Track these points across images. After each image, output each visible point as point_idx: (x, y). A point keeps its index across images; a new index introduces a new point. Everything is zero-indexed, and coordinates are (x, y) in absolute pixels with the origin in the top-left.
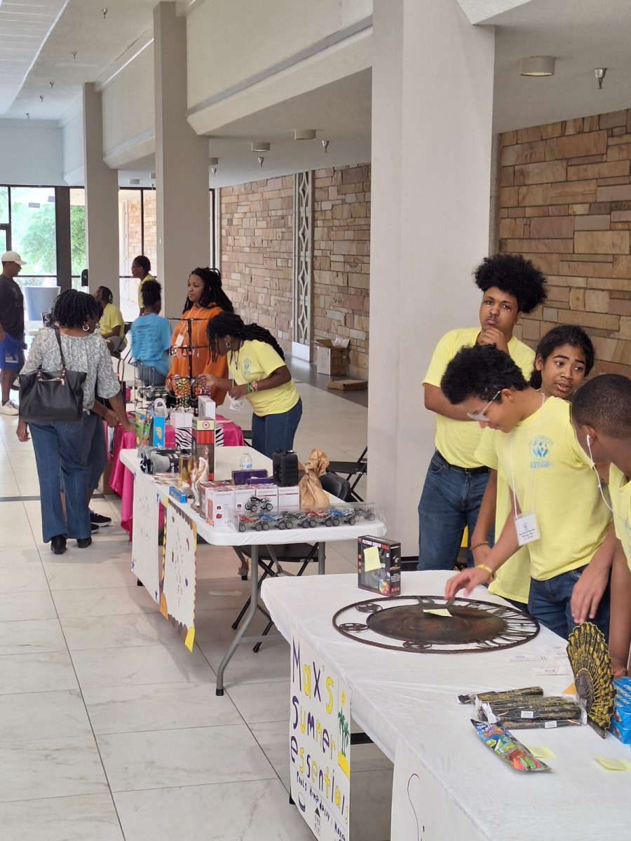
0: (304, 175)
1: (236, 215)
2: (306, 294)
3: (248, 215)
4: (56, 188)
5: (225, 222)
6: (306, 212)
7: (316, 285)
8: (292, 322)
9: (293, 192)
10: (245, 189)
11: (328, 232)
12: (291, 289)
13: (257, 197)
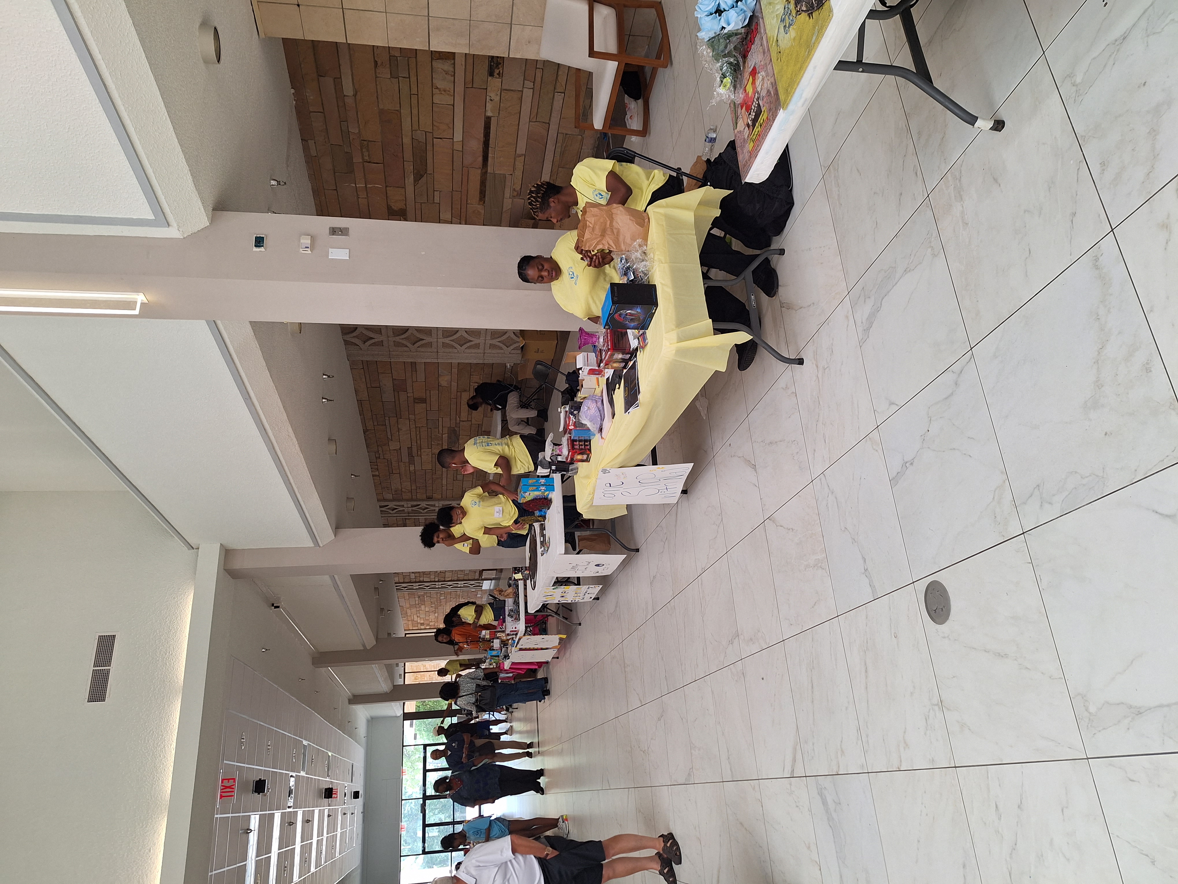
0: (397, 587)
1: (419, 621)
2: (458, 584)
3: (418, 615)
4: (403, 721)
5: (423, 627)
6: (416, 586)
7: (453, 579)
8: (472, 590)
9: (406, 593)
10: (405, 617)
11: (426, 574)
12: (455, 591)
13: (409, 611)
